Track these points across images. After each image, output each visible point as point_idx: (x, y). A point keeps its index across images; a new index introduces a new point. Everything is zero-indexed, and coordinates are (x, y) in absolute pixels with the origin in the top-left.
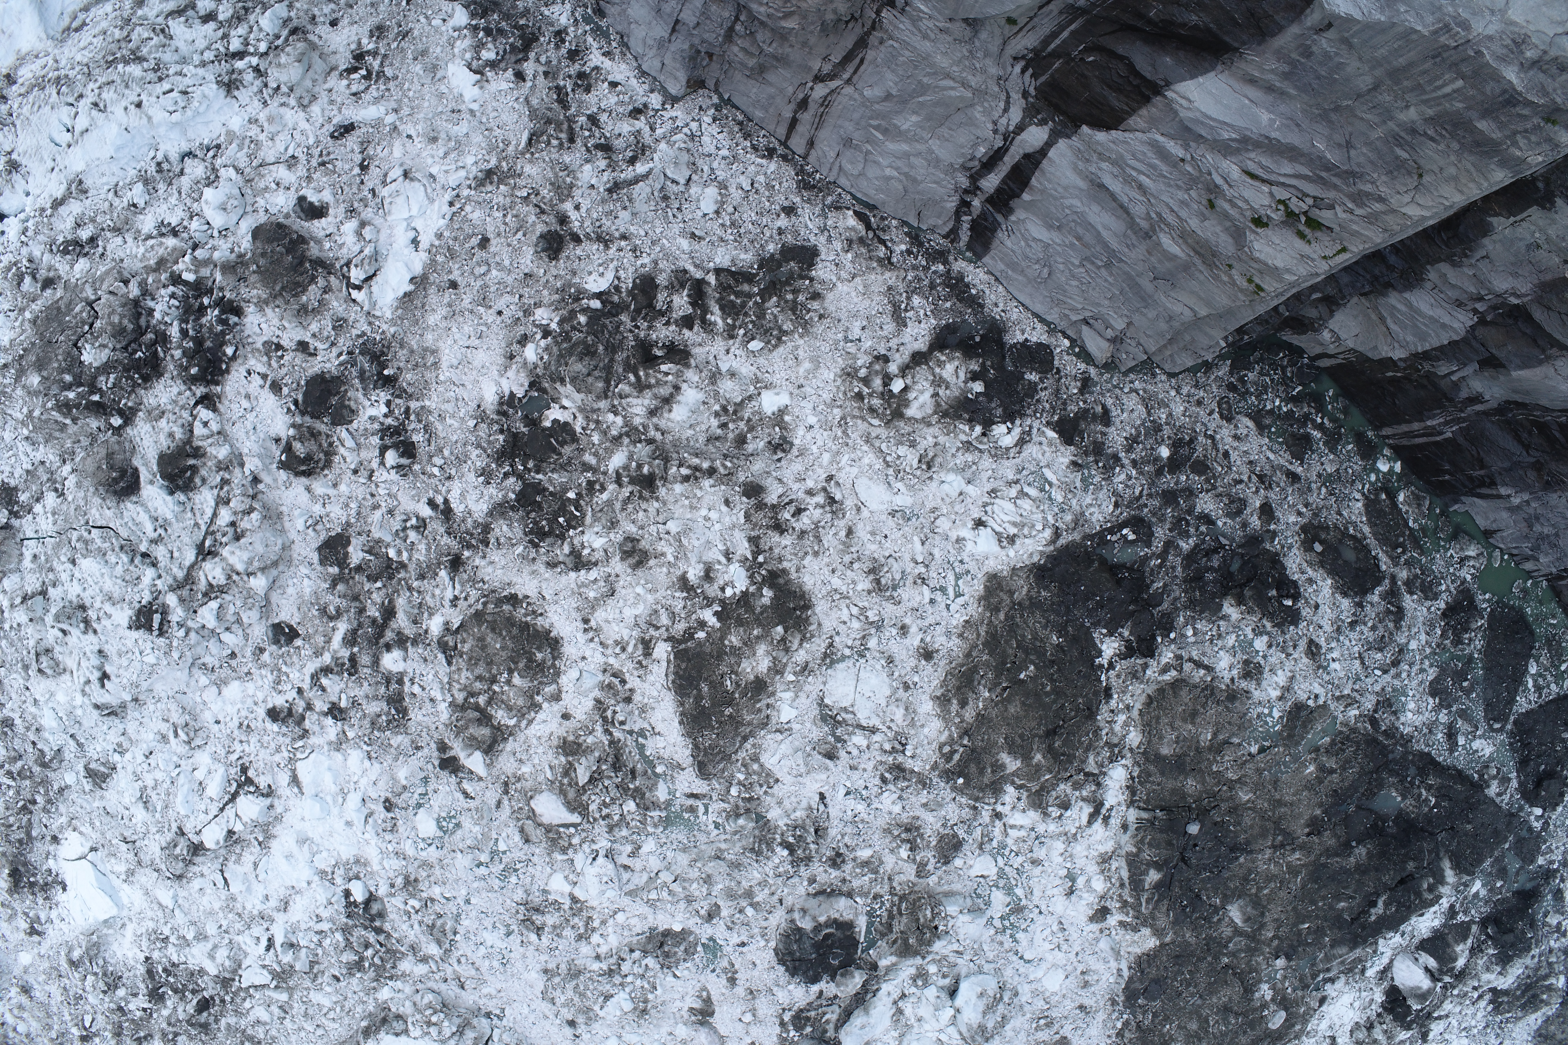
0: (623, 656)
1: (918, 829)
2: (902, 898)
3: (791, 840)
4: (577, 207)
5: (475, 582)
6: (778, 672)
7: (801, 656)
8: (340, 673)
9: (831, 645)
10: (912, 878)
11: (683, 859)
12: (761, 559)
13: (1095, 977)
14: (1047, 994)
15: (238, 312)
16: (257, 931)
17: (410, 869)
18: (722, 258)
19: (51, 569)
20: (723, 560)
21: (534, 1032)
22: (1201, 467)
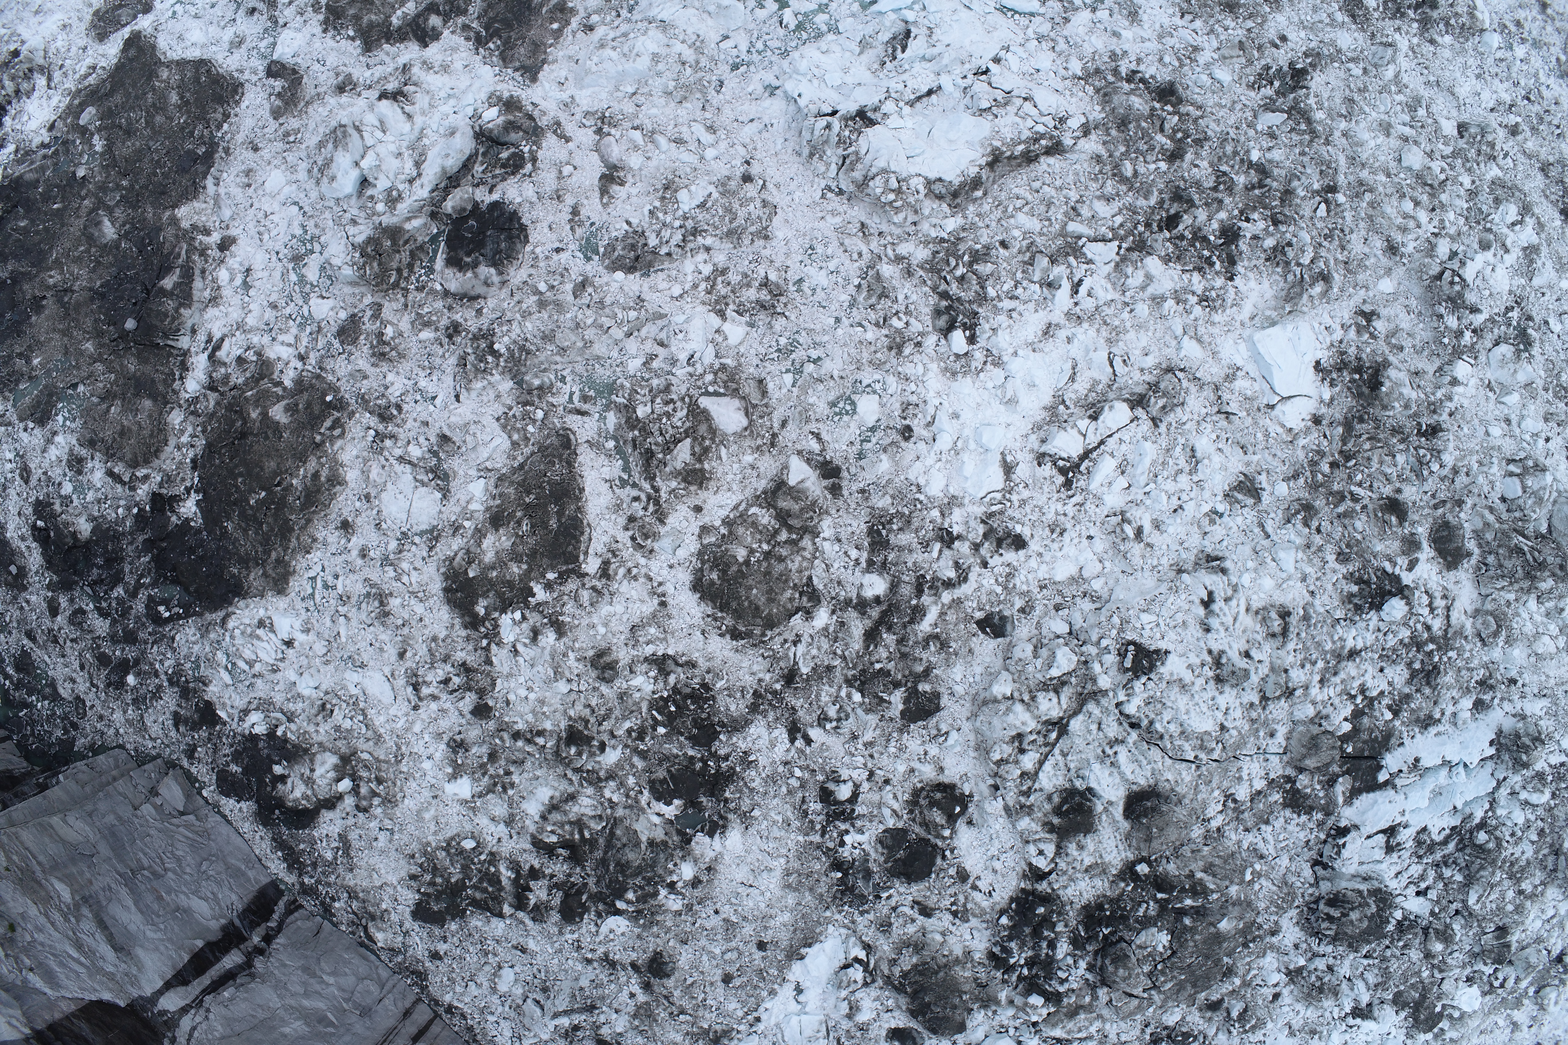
0: (630, 564)
1: (373, 355)
2: (396, 285)
3: (490, 359)
4: (632, 995)
5: (774, 657)
6: (479, 531)
7: (457, 543)
8: (935, 579)
9: (431, 549)
10: (387, 304)
11: (599, 349)
12: (485, 642)
13: (238, 180)
14: (283, 167)
15: (991, 955)
16: (1088, 304)
17: (894, 361)
18: (498, 927)
19: (1253, 721)
20: (520, 647)
21: (794, 170)
22: (103, 660)
